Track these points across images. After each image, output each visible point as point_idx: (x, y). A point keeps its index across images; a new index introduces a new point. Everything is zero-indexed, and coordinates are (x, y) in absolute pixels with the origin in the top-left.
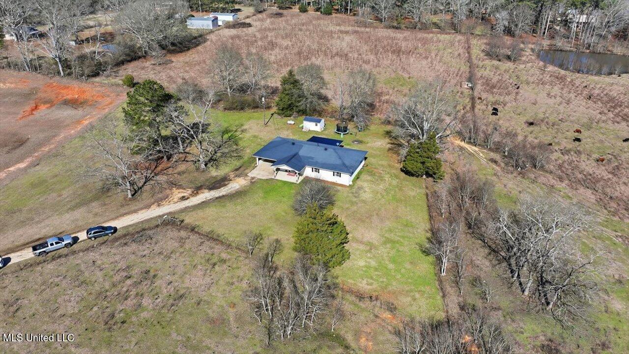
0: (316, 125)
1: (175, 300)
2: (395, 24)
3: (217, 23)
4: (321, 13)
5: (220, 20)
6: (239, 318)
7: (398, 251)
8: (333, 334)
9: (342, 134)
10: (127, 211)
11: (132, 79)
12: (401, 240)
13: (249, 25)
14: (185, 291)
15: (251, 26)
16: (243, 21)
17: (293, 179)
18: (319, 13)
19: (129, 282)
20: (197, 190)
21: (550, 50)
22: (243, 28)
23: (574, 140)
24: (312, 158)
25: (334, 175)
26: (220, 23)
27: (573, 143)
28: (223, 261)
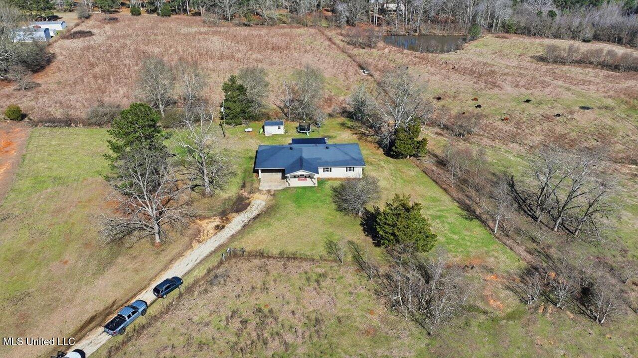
0: (279, 128)
1: (315, 326)
2: (245, 22)
3: (49, 34)
4: (158, 14)
5: (51, 30)
6: (385, 321)
7: (449, 223)
8: (466, 306)
9: (307, 132)
10: (169, 257)
11: (18, 110)
12: (442, 213)
13: (90, 34)
14: (315, 314)
15: (93, 35)
16: (75, 30)
17: (308, 183)
18: (155, 15)
19: (250, 327)
20: (224, 215)
21: (388, 35)
22: (85, 37)
23: (476, 107)
24: (320, 159)
25: (347, 171)
26: (52, 34)
27: (476, 109)
28: (324, 275)
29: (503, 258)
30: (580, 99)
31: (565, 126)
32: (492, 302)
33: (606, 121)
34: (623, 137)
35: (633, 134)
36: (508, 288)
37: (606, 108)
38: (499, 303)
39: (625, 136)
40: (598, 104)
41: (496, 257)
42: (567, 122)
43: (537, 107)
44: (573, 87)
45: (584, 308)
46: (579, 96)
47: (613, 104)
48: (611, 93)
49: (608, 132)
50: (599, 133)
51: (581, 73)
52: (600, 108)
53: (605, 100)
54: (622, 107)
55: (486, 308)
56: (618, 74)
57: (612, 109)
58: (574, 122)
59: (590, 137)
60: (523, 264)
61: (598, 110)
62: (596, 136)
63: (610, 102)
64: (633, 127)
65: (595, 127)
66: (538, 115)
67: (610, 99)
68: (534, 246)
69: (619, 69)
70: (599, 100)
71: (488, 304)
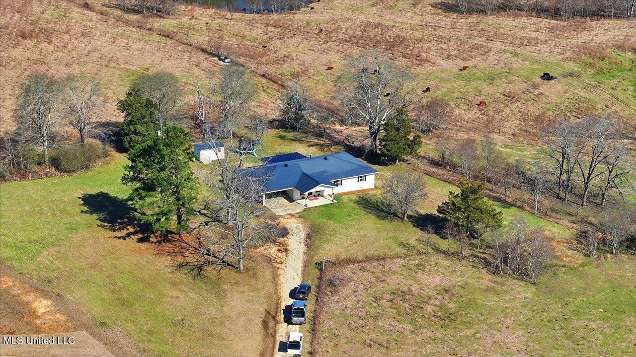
0: (220, 151)
9: (253, 152)
17: (324, 201)
25: (358, 182)
29: (555, 230)
30: (535, 66)
31: (535, 105)
32: (564, 259)
33: (577, 92)
34: (604, 110)
35: (612, 104)
36: (570, 249)
37: (571, 75)
38: (570, 258)
39: (604, 108)
40: (560, 71)
41: (549, 230)
42: (536, 99)
43: (491, 84)
44: (519, 51)
45: (633, 251)
46: (533, 63)
47: (576, 69)
48: (569, 54)
49: (585, 105)
50: (576, 109)
51: (516, 27)
52: (564, 76)
53: (565, 65)
54: (588, 73)
55: (562, 263)
56: (562, 23)
57: (579, 76)
58: (543, 98)
59: (569, 114)
60: (574, 231)
61: (564, 80)
62: (575, 112)
63: (571, 67)
64: (610, 96)
65: (569, 101)
66: (499, 95)
67: (571, 63)
68: (573, 218)
69: (561, 16)
70: (558, 65)
71: (562, 260)
